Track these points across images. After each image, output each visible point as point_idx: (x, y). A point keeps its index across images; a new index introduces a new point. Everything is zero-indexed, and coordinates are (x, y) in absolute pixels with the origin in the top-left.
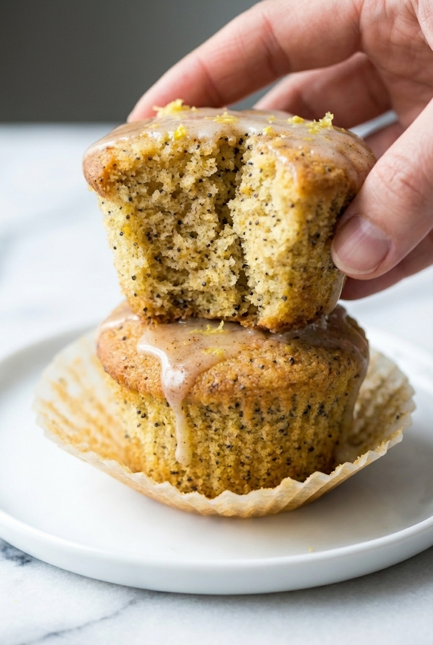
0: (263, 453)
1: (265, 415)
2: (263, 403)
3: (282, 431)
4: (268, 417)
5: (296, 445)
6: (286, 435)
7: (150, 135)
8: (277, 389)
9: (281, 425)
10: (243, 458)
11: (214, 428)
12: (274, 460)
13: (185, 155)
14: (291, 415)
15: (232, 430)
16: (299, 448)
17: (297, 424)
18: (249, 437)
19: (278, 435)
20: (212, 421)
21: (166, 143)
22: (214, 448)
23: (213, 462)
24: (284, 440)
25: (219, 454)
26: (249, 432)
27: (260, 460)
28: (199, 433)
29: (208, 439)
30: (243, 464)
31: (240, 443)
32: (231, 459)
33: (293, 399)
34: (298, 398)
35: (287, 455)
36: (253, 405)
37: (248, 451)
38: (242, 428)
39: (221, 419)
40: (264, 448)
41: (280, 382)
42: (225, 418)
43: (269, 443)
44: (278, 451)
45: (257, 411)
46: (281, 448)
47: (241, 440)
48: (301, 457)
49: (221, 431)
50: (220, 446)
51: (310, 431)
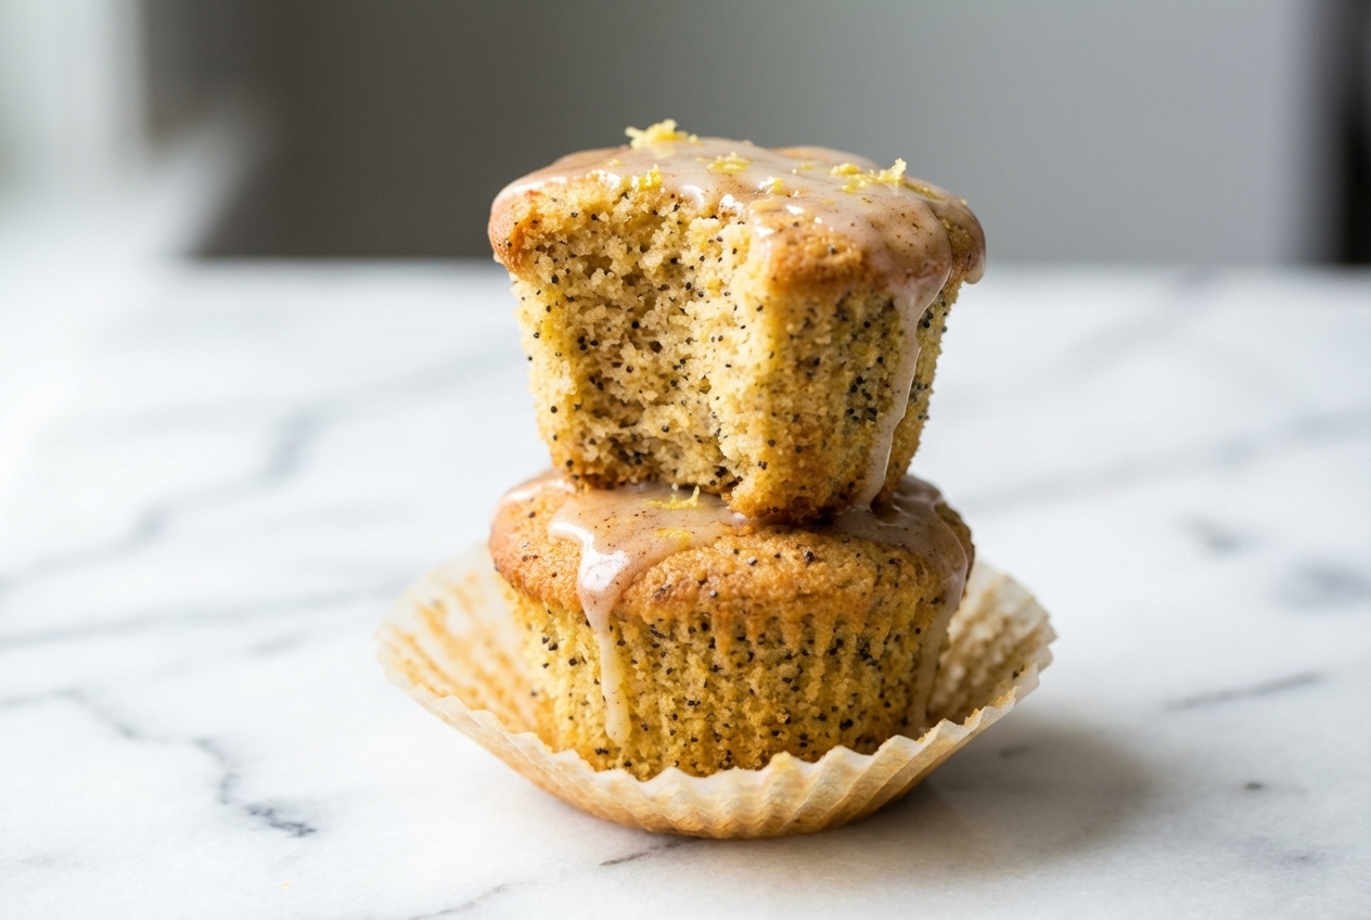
0: (755, 720)
1: (754, 647)
2: (749, 624)
3: (787, 680)
4: (760, 652)
5: (815, 710)
6: (796, 689)
7: (602, 178)
8: (776, 601)
9: (785, 669)
10: (718, 727)
11: (665, 666)
12: (775, 733)
13: (653, 218)
14: (805, 653)
15: (697, 673)
16: (822, 718)
17: (816, 670)
18: (726, 687)
19: (782, 687)
20: (663, 655)
21: (625, 194)
22: (667, 704)
23: (666, 731)
24: (793, 697)
25: (675, 717)
26: (727, 678)
27: (748, 733)
28: (640, 675)
29: (657, 688)
30: (718, 738)
31: (712, 698)
32: (697, 726)
33: (806, 622)
34: (816, 623)
35: (798, 728)
36: (732, 627)
37: (727, 713)
38: (715, 669)
39: (678, 652)
40: (755, 709)
41: (781, 591)
42: (685, 649)
43: (764, 701)
44: (782, 719)
45: (742, 639)
46: (788, 712)
47: (715, 693)
48: (827, 735)
49: (678, 674)
50: (678, 701)
51: (842, 686)
